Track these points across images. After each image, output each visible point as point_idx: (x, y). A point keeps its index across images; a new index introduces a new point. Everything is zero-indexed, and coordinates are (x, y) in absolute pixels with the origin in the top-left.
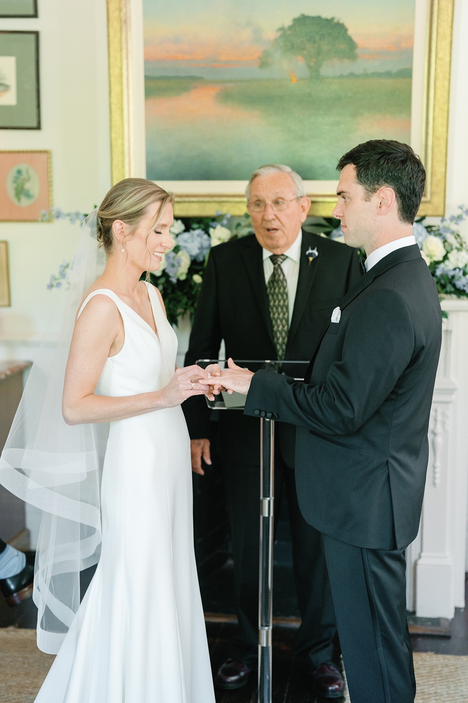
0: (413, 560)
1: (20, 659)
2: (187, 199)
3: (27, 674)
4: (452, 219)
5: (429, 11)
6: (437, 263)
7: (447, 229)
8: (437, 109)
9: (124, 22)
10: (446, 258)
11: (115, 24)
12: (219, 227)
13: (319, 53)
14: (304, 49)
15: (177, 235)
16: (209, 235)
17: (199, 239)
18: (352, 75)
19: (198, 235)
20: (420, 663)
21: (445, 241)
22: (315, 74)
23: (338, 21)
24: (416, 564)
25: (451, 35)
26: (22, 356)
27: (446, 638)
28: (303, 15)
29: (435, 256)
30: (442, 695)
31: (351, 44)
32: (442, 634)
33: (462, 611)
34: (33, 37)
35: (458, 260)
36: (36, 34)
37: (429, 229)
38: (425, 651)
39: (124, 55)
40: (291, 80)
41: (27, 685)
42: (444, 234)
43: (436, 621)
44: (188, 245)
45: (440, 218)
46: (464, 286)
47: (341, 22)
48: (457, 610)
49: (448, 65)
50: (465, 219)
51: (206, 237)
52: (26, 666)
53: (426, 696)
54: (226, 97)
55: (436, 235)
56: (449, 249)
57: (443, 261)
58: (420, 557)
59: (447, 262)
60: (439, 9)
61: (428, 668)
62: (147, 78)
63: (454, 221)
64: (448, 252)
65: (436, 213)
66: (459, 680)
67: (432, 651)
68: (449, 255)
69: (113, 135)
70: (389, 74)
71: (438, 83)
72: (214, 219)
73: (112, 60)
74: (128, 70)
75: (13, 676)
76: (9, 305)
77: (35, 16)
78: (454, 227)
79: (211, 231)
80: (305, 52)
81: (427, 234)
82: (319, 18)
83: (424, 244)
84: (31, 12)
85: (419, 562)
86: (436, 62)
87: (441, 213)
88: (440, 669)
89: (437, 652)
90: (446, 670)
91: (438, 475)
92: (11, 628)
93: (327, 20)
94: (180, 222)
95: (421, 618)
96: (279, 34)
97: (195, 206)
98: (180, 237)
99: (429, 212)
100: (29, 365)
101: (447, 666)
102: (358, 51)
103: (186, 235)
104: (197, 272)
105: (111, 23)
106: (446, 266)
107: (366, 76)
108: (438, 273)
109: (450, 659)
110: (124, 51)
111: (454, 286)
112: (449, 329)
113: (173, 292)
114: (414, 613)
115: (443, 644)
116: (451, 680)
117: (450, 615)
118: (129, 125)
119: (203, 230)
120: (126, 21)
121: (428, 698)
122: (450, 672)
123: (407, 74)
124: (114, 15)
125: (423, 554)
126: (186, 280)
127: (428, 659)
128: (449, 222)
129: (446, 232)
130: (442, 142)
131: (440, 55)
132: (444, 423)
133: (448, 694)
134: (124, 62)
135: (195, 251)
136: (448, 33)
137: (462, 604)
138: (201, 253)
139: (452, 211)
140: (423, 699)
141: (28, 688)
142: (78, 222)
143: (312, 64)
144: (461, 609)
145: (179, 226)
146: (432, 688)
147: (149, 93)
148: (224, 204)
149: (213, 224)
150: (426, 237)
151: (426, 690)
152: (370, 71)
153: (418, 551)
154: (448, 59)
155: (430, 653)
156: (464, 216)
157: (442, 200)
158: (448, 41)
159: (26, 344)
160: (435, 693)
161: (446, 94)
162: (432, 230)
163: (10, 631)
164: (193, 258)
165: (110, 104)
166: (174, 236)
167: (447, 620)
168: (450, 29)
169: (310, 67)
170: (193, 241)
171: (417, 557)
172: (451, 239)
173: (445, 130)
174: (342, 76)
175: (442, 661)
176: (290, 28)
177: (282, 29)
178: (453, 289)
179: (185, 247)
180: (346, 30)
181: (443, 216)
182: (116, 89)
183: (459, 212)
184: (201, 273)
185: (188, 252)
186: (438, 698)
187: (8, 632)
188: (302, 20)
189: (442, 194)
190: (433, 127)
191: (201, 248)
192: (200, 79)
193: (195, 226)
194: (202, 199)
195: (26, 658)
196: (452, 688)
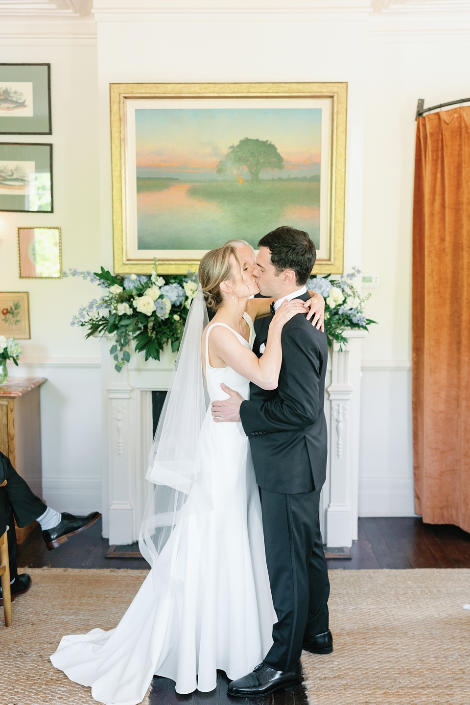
0: (324, 508)
1: (57, 588)
2: (167, 263)
3: (64, 597)
4: (348, 276)
5: (330, 138)
6: (340, 305)
7: (345, 283)
8: (337, 203)
9: (122, 141)
10: (344, 302)
11: (116, 142)
12: (189, 282)
13: (258, 164)
14: (247, 161)
15: (160, 288)
16: (183, 287)
17: (176, 290)
18: (280, 179)
19: (175, 287)
20: (335, 576)
21: (343, 291)
22: (255, 178)
23: (270, 143)
24: (326, 511)
25: (345, 155)
26: (39, 374)
27: (349, 559)
28: (246, 138)
29: (338, 301)
30: (352, 594)
31: (279, 159)
32: (346, 557)
33: (356, 542)
34: (48, 147)
35: (353, 303)
36: (51, 145)
37: (332, 283)
38: (336, 568)
39: (123, 163)
40: (239, 181)
41: (67, 604)
42: (342, 286)
43: (341, 549)
44: (169, 294)
45: (340, 275)
46: (358, 321)
47: (272, 143)
48: (353, 541)
49: (344, 174)
50: (356, 276)
51: (180, 288)
52: (62, 592)
53: (341, 596)
54: (194, 192)
55: (337, 287)
56: (346, 296)
57: (343, 304)
58: (329, 506)
59: (345, 305)
60: (337, 138)
61: (340, 579)
62: (138, 178)
63: (349, 278)
64: (346, 299)
65: (337, 272)
66: (361, 584)
67: (341, 568)
68: (347, 300)
69: (114, 218)
70: (304, 179)
71: (337, 186)
72: (185, 276)
73: (114, 166)
74: (125, 173)
75: (54, 598)
76: (30, 338)
77: (50, 133)
78: (349, 281)
79: (184, 284)
80: (248, 163)
81: (332, 286)
82: (258, 140)
83: (330, 292)
84: (48, 131)
85: (329, 510)
86: (336, 172)
87: (341, 273)
88: (348, 579)
89: (344, 568)
90: (352, 579)
91: (340, 450)
92: (45, 568)
93: (263, 142)
94: (161, 278)
95: (330, 548)
96: (230, 150)
97: (173, 267)
98: (162, 288)
99: (333, 272)
100: (44, 382)
101: (352, 576)
102: (283, 163)
103: (167, 287)
104: (176, 313)
105: (113, 141)
106: (345, 307)
107: (289, 180)
108: (340, 312)
109: (354, 572)
110: (123, 160)
111: (350, 321)
112: (348, 350)
113: (160, 326)
114: (326, 545)
115: (347, 563)
116: (356, 585)
117: (350, 545)
118: (126, 211)
119: (178, 284)
120: (124, 140)
121: (342, 597)
122: (355, 580)
123: (317, 179)
124: (116, 135)
125: (331, 505)
126: (168, 319)
127: (339, 573)
128: (346, 277)
129: (344, 285)
130: (341, 225)
131: (338, 167)
132: (344, 414)
133: (355, 593)
134: (123, 167)
135: (174, 299)
136: (343, 153)
137: (356, 538)
138: (178, 299)
139: (348, 270)
140: (340, 597)
141: (68, 606)
142: (89, 278)
143: (253, 171)
144: (355, 541)
145: (161, 281)
146: (345, 591)
147: (140, 189)
148: (193, 266)
149: (186, 280)
150: (331, 288)
151: (341, 592)
152: (292, 177)
153: (328, 502)
154: (344, 170)
155: (340, 569)
156: (356, 274)
157: (342, 264)
158: (344, 158)
159: (42, 366)
160: (347, 593)
161: (343, 193)
162: (334, 284)
163: (45, 569)
164: (173, 303)
165: (112, 196)
166: (158, 288)
167: (347, 548)
168: (344, 151)
169: (251, 173)
170: (172, 292)
171: (327, 506)
172: (347, 290)
173: (343, 217)
174: (273, 180)
175: (349, 574)
176: (238, 146)
177: (231, 147)
178: (349, 323)
179: (167, 296)
180: (276, 149)
181: (342, 274)
182: (117, 186)
183: (353, 271)
184: (179, 313)
185: (169, 299)
186: (349, 596)
187: (43, 570)
188: (246, 142)
189: (342, 259)
190: (335, 214)
191: (178, 296)
192: (176, 180)
193: (173, 281)
194: (177, 262)
195: (62, 587)
196: (358, 590)
